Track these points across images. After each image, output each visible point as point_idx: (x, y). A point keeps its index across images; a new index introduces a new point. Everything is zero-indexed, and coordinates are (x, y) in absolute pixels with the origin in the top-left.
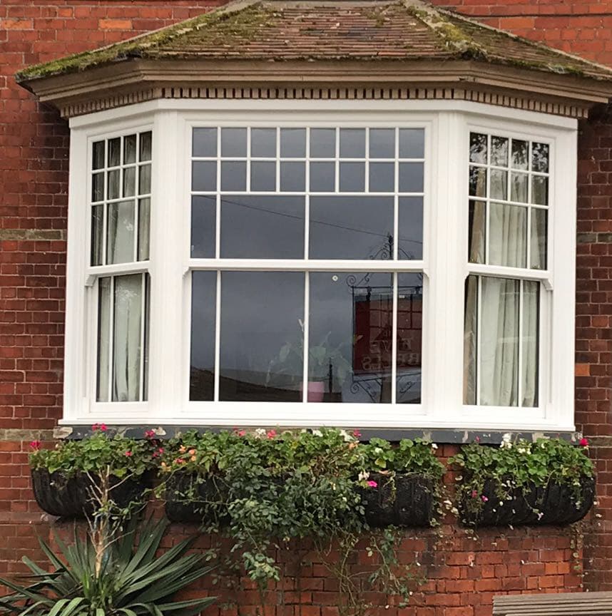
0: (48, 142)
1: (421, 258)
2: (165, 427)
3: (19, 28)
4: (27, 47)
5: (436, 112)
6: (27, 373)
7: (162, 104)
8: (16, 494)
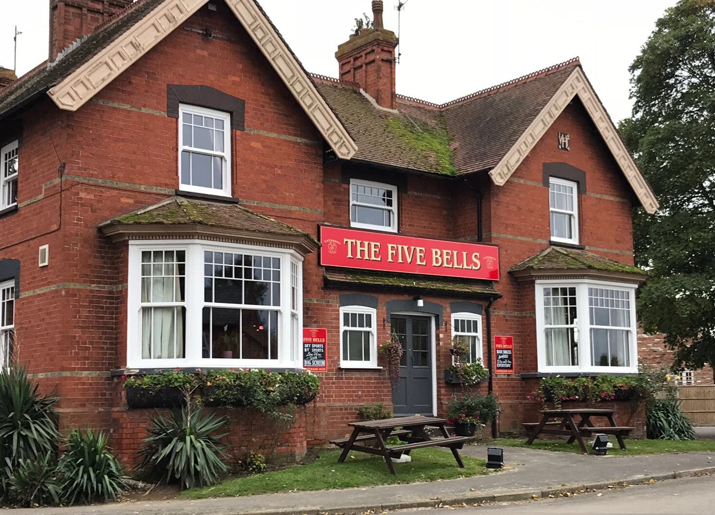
0: (101, 247)
1: (279, 306)
2: (201, 368)
3: (88, 197)
4: (91, 206)
5: (285, 253)
6: (92, 347)
7: (197, 241)
8: (88, 400)
